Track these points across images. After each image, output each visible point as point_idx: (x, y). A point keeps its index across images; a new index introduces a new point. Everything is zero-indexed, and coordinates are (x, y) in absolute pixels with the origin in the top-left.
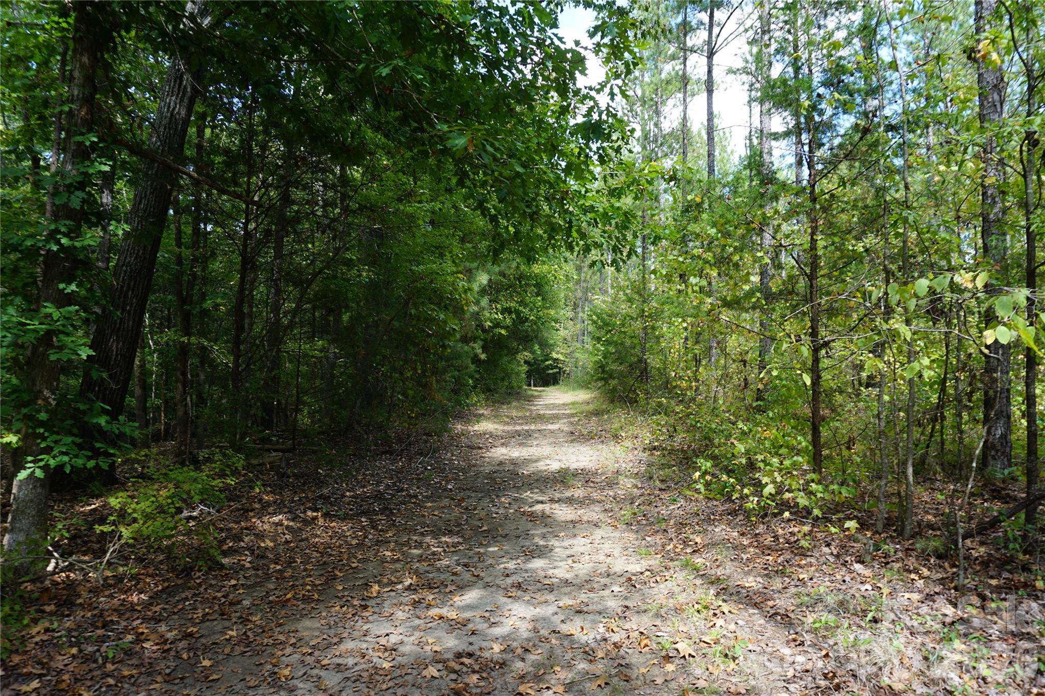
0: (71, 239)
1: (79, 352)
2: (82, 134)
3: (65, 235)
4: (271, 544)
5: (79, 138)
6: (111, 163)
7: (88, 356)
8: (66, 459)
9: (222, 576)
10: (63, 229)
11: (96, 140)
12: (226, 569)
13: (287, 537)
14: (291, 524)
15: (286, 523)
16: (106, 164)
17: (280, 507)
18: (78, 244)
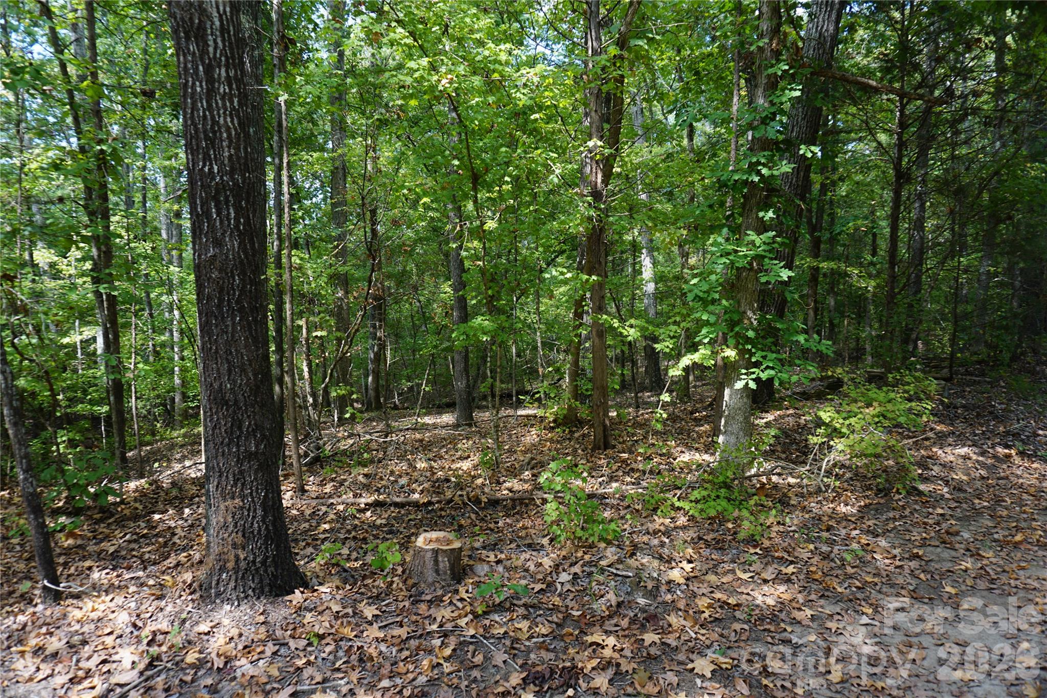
0: (770, 169)
1: (781, 274)
2: (772, 66)
3: (764, 165)
4: (965, 478)
5: (771, 71)
6: (801, 87)
7: (789, 277)
8: (772, 372)
9: (923, 503)
10: (763, 161)
11: (787, 67)
12: (925, 496)
13: (982, 472)
14: (981, 459)
15: (974, 457)
16: (795, 90)
17: (961, 440)
18: (776, 173)
